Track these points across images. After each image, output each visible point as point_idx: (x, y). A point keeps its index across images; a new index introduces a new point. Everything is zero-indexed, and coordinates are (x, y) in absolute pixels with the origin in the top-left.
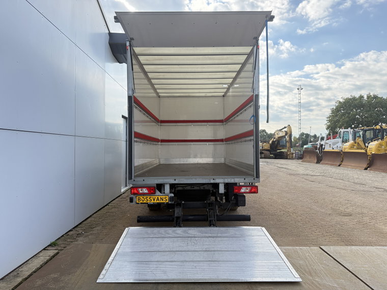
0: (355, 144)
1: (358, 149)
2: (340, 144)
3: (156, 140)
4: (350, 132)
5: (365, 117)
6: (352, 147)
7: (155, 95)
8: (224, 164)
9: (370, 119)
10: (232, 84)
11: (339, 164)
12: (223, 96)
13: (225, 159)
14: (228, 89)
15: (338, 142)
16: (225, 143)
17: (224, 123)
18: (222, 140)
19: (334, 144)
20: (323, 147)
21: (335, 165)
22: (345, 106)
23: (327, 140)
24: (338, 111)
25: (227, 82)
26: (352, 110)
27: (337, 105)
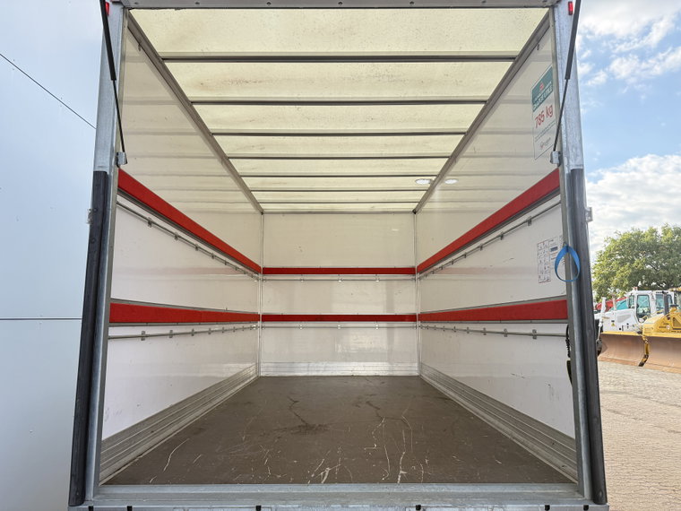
0: (668, 322)
1: (675, 330)
2: (633, 320)
3: (252, 318)
4: (650, 297)
5: (663, 268)
6: (662, 326)
7: (250, 207)
8: (419, 378)
9: (672, 271)
10: (441, 176)
11: (639, 360)
12: (415, 212)
13: (421, 365)
14: (430, 191)
15: (629, 316)
16: (419, 323)
17: (418, 276)
18: (412, 318)
19: (621, 319)
20: (600, 325)
21: (633, 363)
22: (623, 247)
23: (607, 310)
24: (611, 256)
25: (430, 171)
26: (637, 255)
27: (608, 245)
